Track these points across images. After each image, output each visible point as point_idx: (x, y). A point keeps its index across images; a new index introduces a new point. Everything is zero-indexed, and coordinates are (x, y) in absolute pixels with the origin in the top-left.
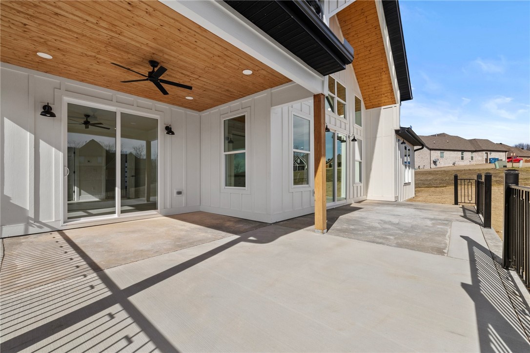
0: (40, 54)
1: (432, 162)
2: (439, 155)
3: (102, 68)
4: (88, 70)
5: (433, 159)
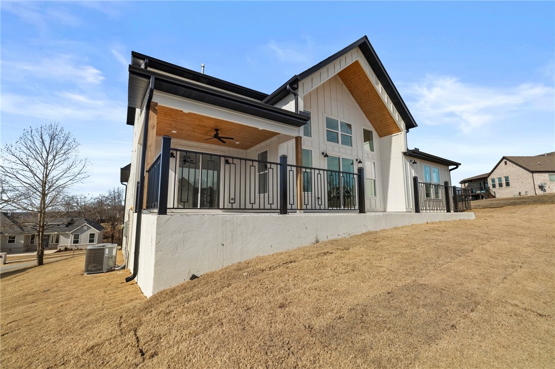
0: (173, 132)
1: (537, 187)
2: (548, 178)
3: (196, 134)
4: (189, 135)
5: (538, 183)
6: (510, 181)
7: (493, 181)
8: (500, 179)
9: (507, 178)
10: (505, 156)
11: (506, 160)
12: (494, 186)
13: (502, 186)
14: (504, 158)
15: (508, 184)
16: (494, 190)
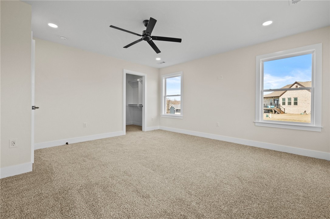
6: (298, 101)
7: (284, 99)
8: (290, 99)
9: (296, 99)
10: (297, 81)
11: (297, 85)
12: (284, 104)
13: (290, 104)
14: (296, 83)
15: (296, 103)
16: (284, 106)
